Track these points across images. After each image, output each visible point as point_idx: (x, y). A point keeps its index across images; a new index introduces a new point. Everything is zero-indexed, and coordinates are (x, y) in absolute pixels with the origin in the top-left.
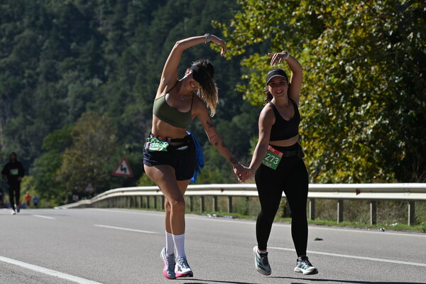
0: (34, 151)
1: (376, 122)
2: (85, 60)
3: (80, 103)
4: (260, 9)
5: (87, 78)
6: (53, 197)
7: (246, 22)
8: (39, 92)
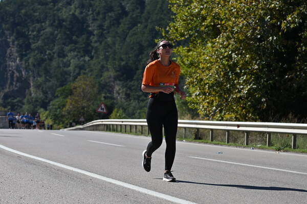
0: (50, 96)
1: (249, 87)
2: (81, 46)
3: (77, 71)
4: (184, 20)
5: (82, 56)
6: (61, 123)
7: (176, 28)
8: (54, 64)
